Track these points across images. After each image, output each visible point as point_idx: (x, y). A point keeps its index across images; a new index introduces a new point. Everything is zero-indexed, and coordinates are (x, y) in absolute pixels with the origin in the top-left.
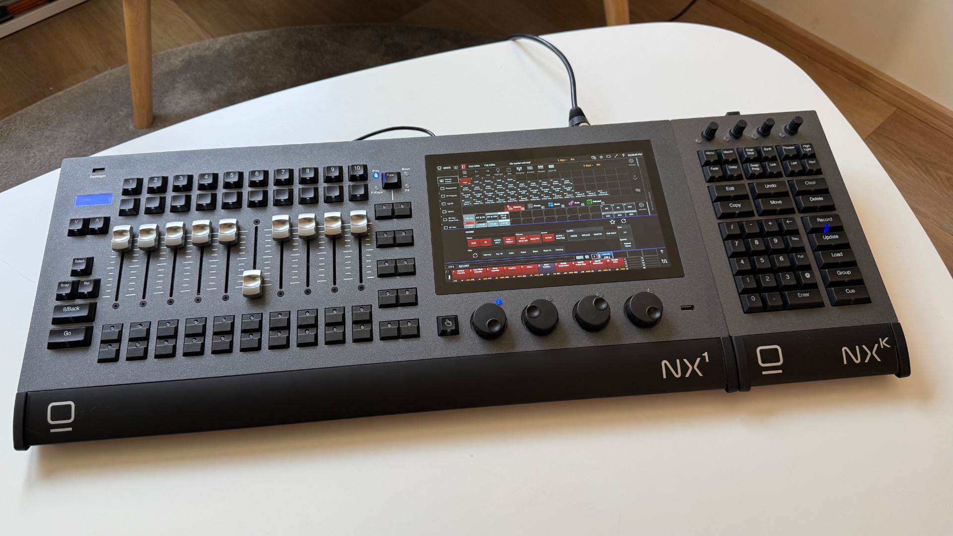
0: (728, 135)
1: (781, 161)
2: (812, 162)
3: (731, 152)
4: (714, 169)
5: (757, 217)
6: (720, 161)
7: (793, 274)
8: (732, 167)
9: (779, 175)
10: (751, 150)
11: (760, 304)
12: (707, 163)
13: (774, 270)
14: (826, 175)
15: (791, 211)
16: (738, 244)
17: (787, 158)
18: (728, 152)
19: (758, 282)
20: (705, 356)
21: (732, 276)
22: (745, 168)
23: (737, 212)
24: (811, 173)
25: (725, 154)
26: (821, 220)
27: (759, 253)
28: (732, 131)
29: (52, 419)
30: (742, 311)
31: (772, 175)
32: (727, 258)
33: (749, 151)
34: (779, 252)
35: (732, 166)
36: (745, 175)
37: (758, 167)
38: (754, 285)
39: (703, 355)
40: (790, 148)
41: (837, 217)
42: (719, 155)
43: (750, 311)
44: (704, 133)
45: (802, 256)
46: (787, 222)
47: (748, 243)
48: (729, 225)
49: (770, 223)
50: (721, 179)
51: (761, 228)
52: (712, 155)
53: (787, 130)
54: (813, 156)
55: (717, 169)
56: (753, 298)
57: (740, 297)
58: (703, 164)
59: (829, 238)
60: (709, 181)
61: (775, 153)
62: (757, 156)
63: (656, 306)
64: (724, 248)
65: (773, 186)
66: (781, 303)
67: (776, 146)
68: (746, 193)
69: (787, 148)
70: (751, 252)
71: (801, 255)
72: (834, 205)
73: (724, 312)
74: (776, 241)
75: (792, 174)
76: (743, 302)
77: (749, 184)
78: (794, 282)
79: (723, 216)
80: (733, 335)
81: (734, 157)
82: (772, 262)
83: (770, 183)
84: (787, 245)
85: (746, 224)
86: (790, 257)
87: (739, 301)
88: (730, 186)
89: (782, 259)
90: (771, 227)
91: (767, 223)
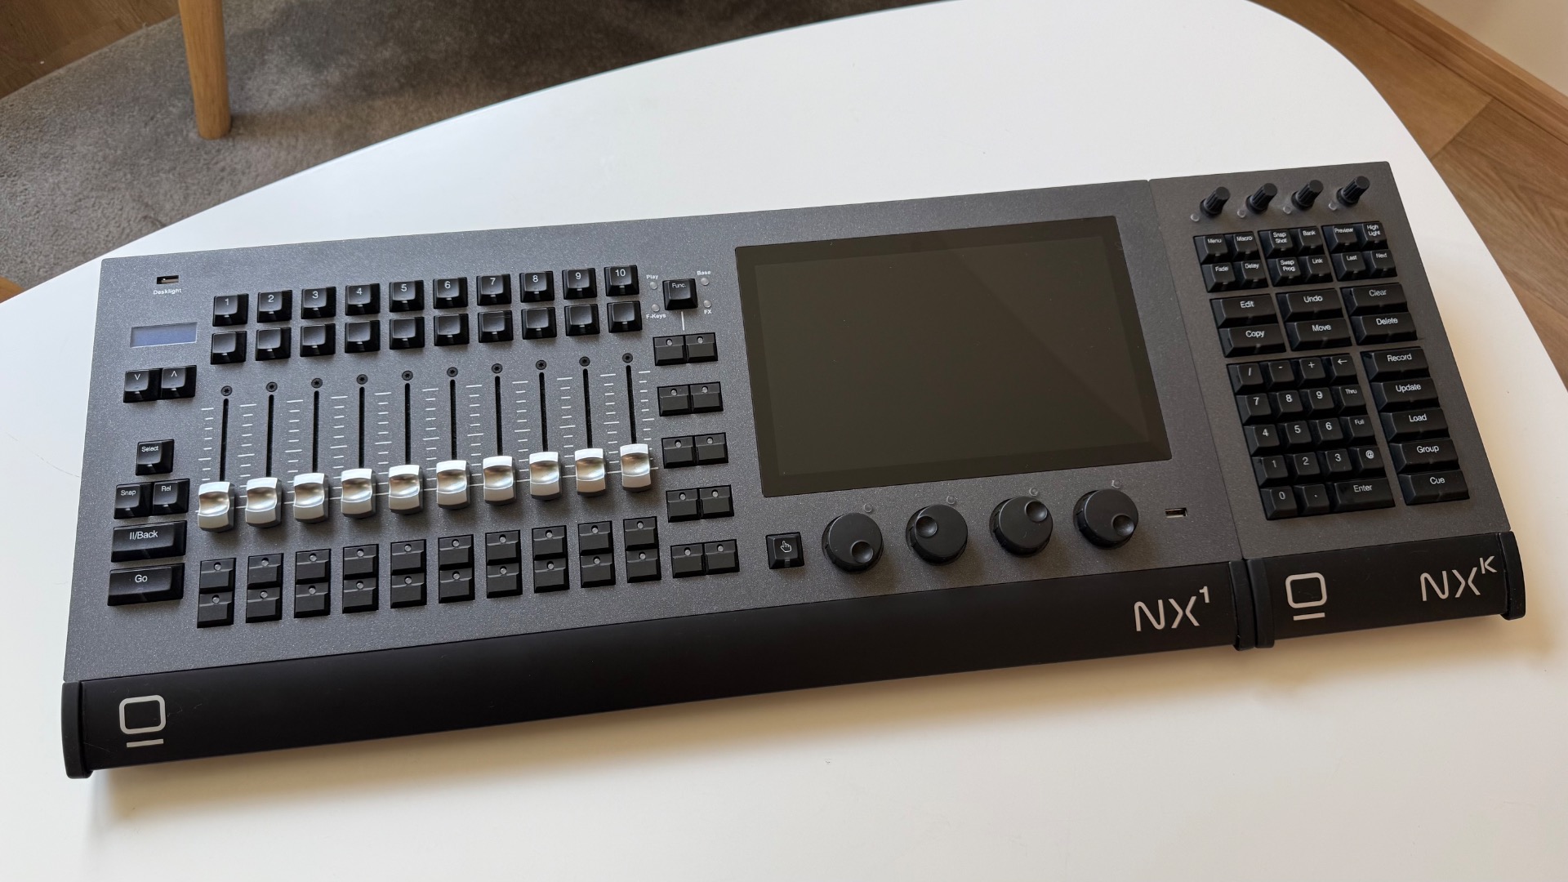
0: (1244, 206)
1: (1331, 253)
2: (1381, 256)
3: (1250, 238)
5: (1289, 354)
6: (1232, 256)
7: (1346, 453)
8: (1250, 266)
9: (1327, 278)
10: (1283, 235)
11: (1293, 506)
12: (1210, 260)
13: (1315, 446)
14: (1403, 278)
15: (1346, 342)
16: (1259, 402)
17: (1340, 248)
18: (1244, 239)
19: (1290, 468)
20: (1203, 593)
21: (1248, 457)
22: (1271, 266)
23: (1258, 345)
24: (1379, 274)
25: (1239, 242)
26: (1394, 359)
27: (1292, 417)
28: (1251, 199)
29: (128, 726)
30: (1263, 516)
31: (1315, 279)
32: (1240, 425)
33: (1279, 237)
34: (1324, 415)
35: (1250, 264)
36: (1272, 279)
37: (1293, 265)
38: (1284, 473)
39: (1201, 591)
40: (1346, 230)
41: (1418, 353)
42: (1230, 243)
43: (1275, 516)
44: (1204, 204)
46: (1339, 362)
47: (1275, 400)
48: (1244, 367)
49: (1311, 365)
50: (1232, 286)
51: (1297, 373)
52: (1216, 243)
53: (1342, 199)
54: (1382, 245)
55: (1226, 269)
56: (1282, 495)
57: (1260, 491)
58: (1202, 259)
59: (1406, 389)
60: (1213, 290)
61: (1322, 242)
62: (1291, 245)
63: (1127, 512)
64: (1236, 409)
65: (1318, 299)
66: (1326, 503)
67: (1322, 227)
68: (1272, 313)
69: (1341, 231)
70: (1280, 414)
71: (1360, 420)
72: (1415, 332)
73: (1235, 519)
74: (1320, 395)
75: (1349, 276)
76: (1265, 502)
78: (1348, 467)
79: (1235, 353)
80: (1250, 558)
81: (1255, 249)
82: (1313, 431)
83: (1312, 293)
84: (1338, 403)
85: (1272, 366)
86: (1343, 423)
87: (1260, 499)
88: (1246, 299)
89: (1329, 426)
90: (1313, 370)
91: (1306, 363)
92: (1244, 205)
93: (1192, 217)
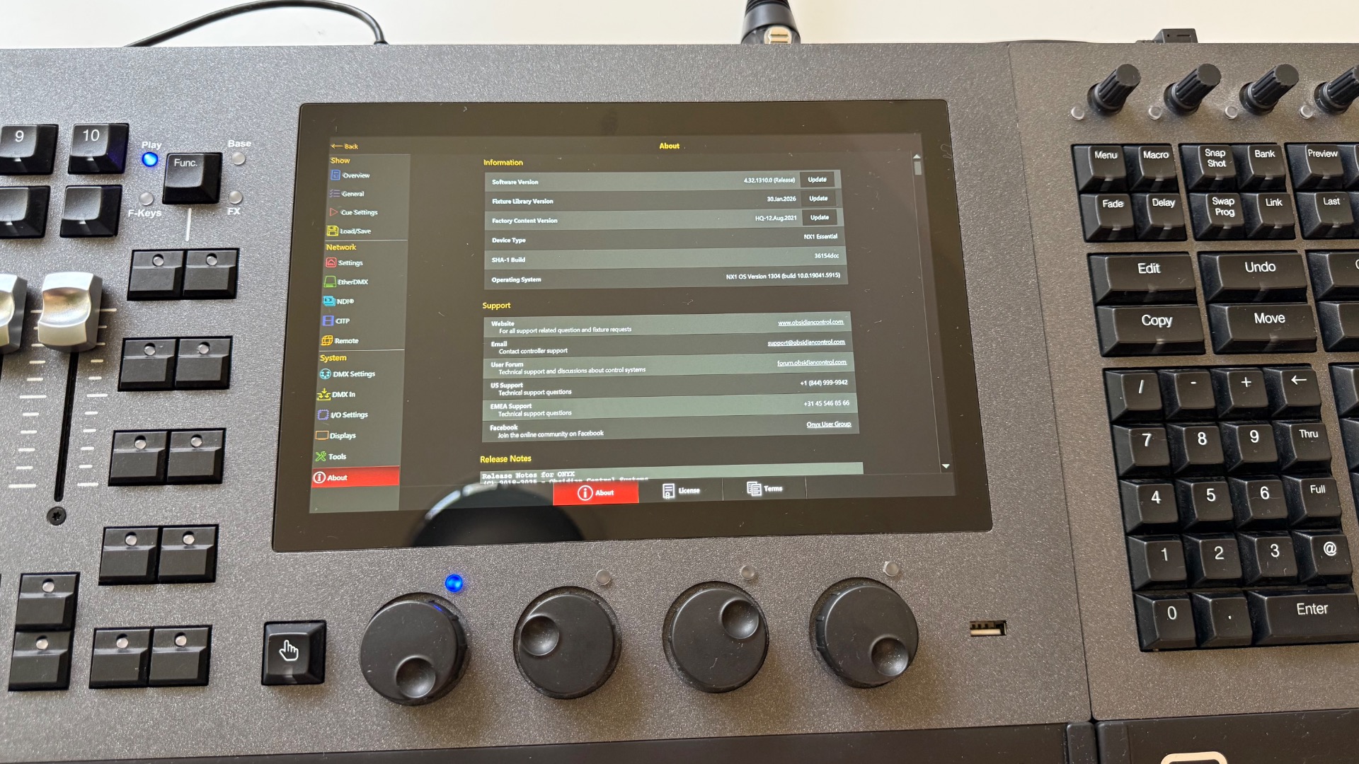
0: (1160, 101)
1: (1297, 191)
3: (1165, 155)
4: (1111, 205)
5: (1210, 358)
6: (1132, 183)
7: (1290, 543)
8: (1160, 203)
10: (1220, 154)
11: (1190, 630)
12: (1095, 186)
13: (1238, 528)
15: (1306, 346)
16: (1150, 442)
17: (1314, 184)
18: (1155, 156)
19: (1192, 562)
21: (1122, 534)
22: (1195, 206)
23: (1160, 341)
25: (1146, 161)
27: (1204, 472)
28: (1173, 89)
30: (1134, 644)
31: (1266, 233)
32: (1114, 477)
33: (1213, 158)
34: (1257, 471)
35: (1161, 199)
36: (1193, 227)
37: (1232, 207)
38: (1180, 574)
40: (1328, 154)
42: (1130, 162)
43: (1156, 646)
44: (1096, 90)
45: (1322, 490)
46: (1294, 380)
47: (1178, 440)
48: (1132, 376)
49: (1246, 382)
50: (1127, 235)
51: (1220, 392)
52: (1108, 160)
53: (1323, 97)
55: (1120, 204)
56: (1172, 613)
57: (1134, 597)
58: (1082, 184)
60: (1095, 239)
61: (1283, 170)
62: (1232, 173)
64: (1110, 448)
66: (1245, 628)
67: (1286, 144)
68: (1190, 287)
69: (1318, 154)
70: (1184, 466)
71: (1318, 486)
73: (1087, 646)
74: (1255, 437)
75: (1323, 232)
76: (1141, 617)
77: (1199, 253)
78: (1290, 570)
79: (1120, 350)
80: (1104, 718)
81: (1171, 173)
82: (1237, 499)
83: (1260, 256)
84: (1284, 453)
85: (1180, 379)
86: (1288, 487)
87: (1132, 612)
88: (1149, 258)
89: (1264, 493)
90: (1248, 392)
91: (1237, 379)
92: (1161, 99)
93: (1072, 111)
